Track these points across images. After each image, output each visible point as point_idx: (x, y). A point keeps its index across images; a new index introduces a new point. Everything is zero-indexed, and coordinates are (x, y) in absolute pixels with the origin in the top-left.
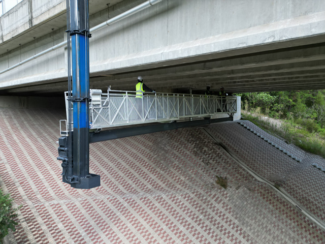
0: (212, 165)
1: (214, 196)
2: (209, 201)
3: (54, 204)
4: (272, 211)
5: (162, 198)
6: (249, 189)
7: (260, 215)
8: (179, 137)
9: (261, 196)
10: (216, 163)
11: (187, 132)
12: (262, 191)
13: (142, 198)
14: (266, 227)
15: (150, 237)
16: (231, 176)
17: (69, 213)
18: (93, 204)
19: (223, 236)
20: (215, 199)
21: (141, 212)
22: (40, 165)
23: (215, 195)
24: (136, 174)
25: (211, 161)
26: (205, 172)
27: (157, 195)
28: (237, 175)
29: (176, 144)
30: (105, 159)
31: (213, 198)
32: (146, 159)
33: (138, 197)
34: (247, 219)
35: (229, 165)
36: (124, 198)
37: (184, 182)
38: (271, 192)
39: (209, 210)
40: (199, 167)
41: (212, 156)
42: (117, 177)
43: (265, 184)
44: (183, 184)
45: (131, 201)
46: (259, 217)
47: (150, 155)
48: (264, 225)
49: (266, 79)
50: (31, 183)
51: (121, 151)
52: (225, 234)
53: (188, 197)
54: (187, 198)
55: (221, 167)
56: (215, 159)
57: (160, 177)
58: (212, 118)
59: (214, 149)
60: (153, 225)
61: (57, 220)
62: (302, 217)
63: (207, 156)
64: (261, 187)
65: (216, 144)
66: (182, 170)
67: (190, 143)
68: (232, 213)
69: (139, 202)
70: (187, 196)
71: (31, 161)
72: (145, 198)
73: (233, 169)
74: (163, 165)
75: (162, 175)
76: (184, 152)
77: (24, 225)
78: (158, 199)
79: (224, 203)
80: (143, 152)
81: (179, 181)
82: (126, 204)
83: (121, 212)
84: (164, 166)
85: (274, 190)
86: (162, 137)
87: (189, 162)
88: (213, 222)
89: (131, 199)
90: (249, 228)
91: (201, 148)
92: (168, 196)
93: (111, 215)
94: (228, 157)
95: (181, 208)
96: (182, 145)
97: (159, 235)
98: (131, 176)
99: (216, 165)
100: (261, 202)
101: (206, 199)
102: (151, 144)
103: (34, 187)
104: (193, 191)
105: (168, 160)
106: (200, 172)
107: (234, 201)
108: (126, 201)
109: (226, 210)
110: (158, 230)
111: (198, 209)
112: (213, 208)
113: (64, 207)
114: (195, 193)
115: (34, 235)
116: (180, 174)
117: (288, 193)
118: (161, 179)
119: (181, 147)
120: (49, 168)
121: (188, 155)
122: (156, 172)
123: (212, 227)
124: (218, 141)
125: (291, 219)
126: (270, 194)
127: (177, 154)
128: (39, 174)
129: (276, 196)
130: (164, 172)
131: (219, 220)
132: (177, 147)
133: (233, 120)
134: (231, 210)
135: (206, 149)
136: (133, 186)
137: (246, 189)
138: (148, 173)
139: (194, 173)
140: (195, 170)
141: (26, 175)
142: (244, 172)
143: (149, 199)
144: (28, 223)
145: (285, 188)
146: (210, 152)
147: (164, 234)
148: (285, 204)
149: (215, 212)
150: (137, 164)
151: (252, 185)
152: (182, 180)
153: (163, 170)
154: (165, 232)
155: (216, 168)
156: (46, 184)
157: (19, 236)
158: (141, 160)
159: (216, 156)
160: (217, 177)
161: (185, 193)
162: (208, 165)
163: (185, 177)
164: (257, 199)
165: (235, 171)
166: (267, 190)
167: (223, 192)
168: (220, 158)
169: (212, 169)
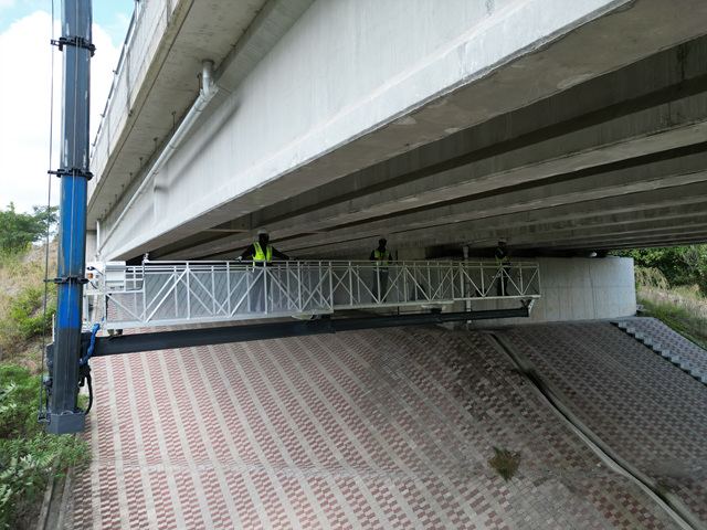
0: (491, 422)
1: (472, 494)
2: (457, 505)
3: (155, 472)
5: (354, 483)
6: (572, 489)
8: (428, 353)
9: (601, 508)
10: (502, 416)
11: (448, 342)
12: (609, 497)
13: (313, 479)
16: (534, 450)
20: (472, 500)
21: (303, 508)
23: (477, 491)
24: (320, 428)
25: (491, 412)
26: (469, 436)
27: (345, 476)
28: (551, 450)
29: (419, 367)
30: (273, 393)
31: (467, 498)
32: (347, 398)
33: (307, 476)
35: (536, 424)
36: (278, 476)
37: (414, 455)
38: (636, 503)
39: (449, 525)
40: (458, 423)
41: (497, 400)
42: (284, 431)
43: (626, 480)
44: (411, 459)
45: (291, 482)
47: (359, 389)
50: (137, 428)
51: (306, 377)
53: (410, 489)
54: (406, 491)
55: (512, 427)
56: (504, 408)
57: (367, 439)
59: (506, 384)
61: (150, 501)
63: (485, 398)
64: (607, 486)
65: (514, 371)
66: (417, 427)
67: (451, 366)
70: (408, 486)
72: (319, 480)
73: (545, 434)
74: (379, 412)
75: (370, 435)
76: (432, 385)
77: (96, 502)
78: (344, 485)
79: (491, 515)
80: (346, 383)
81: (403, 451)
83: (264, 503)
84: (379, 415)
85: (648, 497)
86: (394, 352)
87: (437, 409)
89: (291, 478)
91: (473, 381)
92: (366, 481)
93: (245, 506)
94: (539, 404)
95: (386, 512)
96: (431, 371)
98: (309, 430)
99: (501, 421)
100: (596, 523)
101: (451, 498)
102: (366, 365)
104: (425, 477)
105: (392, 402)
106: (458, 433)
107: (520, 512)
108: (281, 481)
111: (425, 518)
114: (429, 482)
116: (410, 435)
118: (366, 444)
119: (428, 375)
121: (440, 394)
122: (360, 428)
124: (526, 364)
126: (630, 507)
127: (415, 389)
128: (155, 412)
129: (646, 515)
130: (376, 428)
132: (420, 374)
135: (485, 382)
136: (309, 451)
137: (561, 486)
138: (345, 427)
139: (443, 435)
140: (445, 430)
142: (574, 445)
143: (326, 484)
144: (102, 500)
145: (685, 496)
146: (494, 390)
150: (328, 406)
151: (583, 479)
152: (410, 450)
153: (376, 424)
155: (499, 429)
158: (338, 399)
159: (508, 401)
160: (496, 449)
161: (406, 478)
162: (481, 419)
163: (419, 444)
164: (588, 516)
165: (551, 440)
166: (625, 497)
167: (499, 486)
168: (518, 405)
169: (489, 430)
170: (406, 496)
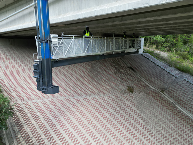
1: (126, 97)
2: (123, 100)
3: (34, 102)
4: (159, 105)
5: (96, 98)
6: (146, 93)
7: (152, 108)
8: (106, 64)
9: (153, 97)
10: (127, 78)
11: (110, 61)
12: (154, 94)
13: (84, 99)
14: (155, 114)
15: (89, 120)
16: (136, 86)
17: (43, 107)
18: (56, 102)
19: (130, 119)
20: (126, 99)
21: (84, 106)
22: (24, 80)
24: (81, 85)
25: (124, 78)
26: (121, 84)
27: (93, 97)
28: (139, 85)
29: (104, 68)
30: (63, 77)
31: (125, 98)
32: (86, 77)
33: (82, 98)
34: (144, 110)
35: (135, 80)
36: (74, 99)
37: (109, 90)
38: (159, 95)
39: (122, 105)
40: (118, 81)
41: (125, 75)
42: (70, 87)
43: (156, 90)
44: (108, 91)
45: (78, 100)
46: (151, 109)
47: (89, 74)
48: (154, 113)
49: (160, 27)
50: (20, 90)
51: (71, 72)
52: (131, 118)
54: (110, 99)
55: (130, 81)
56: (127, 76)
57: (95, 87)
58: (126, 52)
59: (127, 71)
60: (91, 113)
61: (36, 111)
62: (176, 108)
63: (122, 74)
64: (153, 92)
65: (128, 67)
66: (107, 83)
67: (113, 67)
68: (135, 107)
69: (83, 101)
70: (110, 97)
71: (19, 78)
72: (86, 98)
73: (137, 82)
74: (96, 80)
76: (109, 72)
77: (18, 113)
78: (93, 99)
79: (131, 101)
80: (84, 73)
81: (106, 89)
82: (75, 102)
83: (72, 106)
85: (160, 93)
86: (96, 64)
87: (111, 78)
88: (125, 112)
89: (78, 99)
90: (145, 115)
91: (119, 70)
92: (99, 97)
93: (67, 108)
94: (134, 75)
95: (107, 104)
96: (107, 68)
97: (94, 118)
98: (78, 86)
99: (127, 79)
100: (152, 100)
101: (121, 99)
102: (89, 68)
103: (21, 93)
104: (113, 95)
105: (99, 77)
106: (118, 83)
107: (137, 100)
108: (75, 100)
109: (132, 105)
110: (93, 116)
111: (116, 104)
112: (125, 104)
113: (40, 104)
114: (115, 96)
115: (24, 119)
116: (106, 85)
117: (169, 95)
118: (95, 88)
119: (107, 70)
120: (29, 81)
121: (111, 74)
122: (92, 84)
123: (124, 114)
124: (129, 65)
125: (169, 110)
126: (158, 96)
127: (105, 73)
128: (24, 85)
129: (161, 97)
130: (97, 84)
131: (128, 110)
132: (105, 69)
133: (138, 53)
134: (135, 105)
135: (122, 70)
136: (79, 92)
137: (144, 93)
138: (88, 84)
139: (114, 84)
140: (115, 83)
141: (17, 86)
142: (143, 84)
143: (88, 99)
144: (20, 113)
145: (167, 92)
146: (124, 72)
147: (97, 118)
148: (166, 101)
149: (126, 106)
150: (81, 79)
151: (148, 91)
152: (107, 88)
153: (96, 83)
154: (98, 117)
155: (127, 82)
156: (29, 91)
157: (16, 120)
158: (83, 77)
159: (128, 75)
160: (128, 86)
161: (109, 96)
162: (123, 80)
163: (109, 87)
164: (151, 99)
165: (139, 83)
166: (157, 94)
167: (131, 95)
168: (130, 75)
169: (125, 82)
170: (110, 100)
